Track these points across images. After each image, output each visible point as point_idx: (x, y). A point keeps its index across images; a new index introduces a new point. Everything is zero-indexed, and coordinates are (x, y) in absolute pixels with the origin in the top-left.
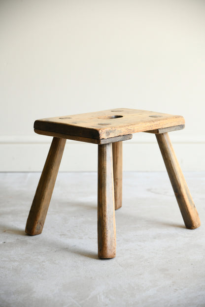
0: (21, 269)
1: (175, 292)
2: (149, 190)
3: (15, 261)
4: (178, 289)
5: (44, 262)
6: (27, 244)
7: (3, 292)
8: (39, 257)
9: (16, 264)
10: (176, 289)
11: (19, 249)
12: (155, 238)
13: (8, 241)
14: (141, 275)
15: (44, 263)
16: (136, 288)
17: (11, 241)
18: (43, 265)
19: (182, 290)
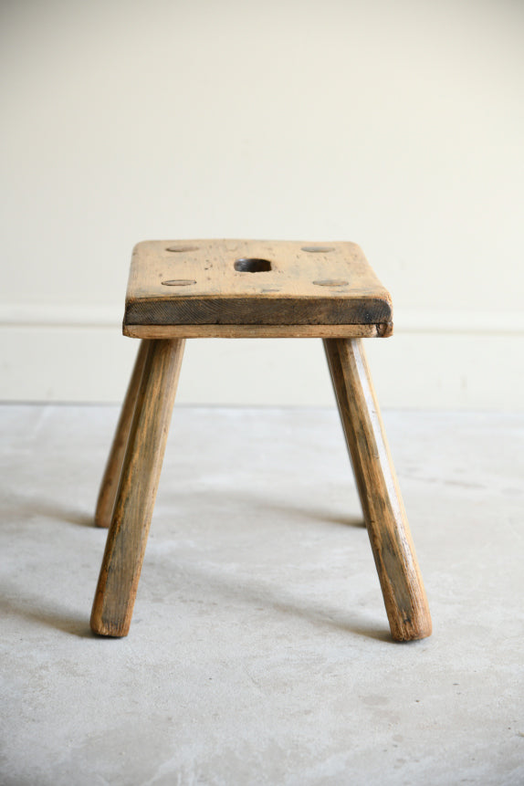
1: (395, 767)
4: (407, 758)
5: (46, 668)
8: (32, 653)
10: (399, 760)
14: (307, 712)
15: (44, 672)
16: (289, 752)
18: (41, 678)
19: (417, 761)
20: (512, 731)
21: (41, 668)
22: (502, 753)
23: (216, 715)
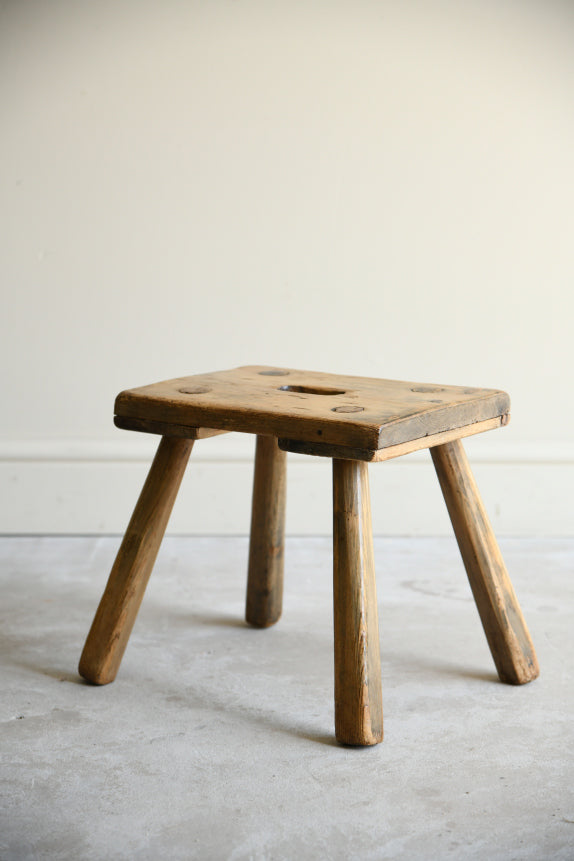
0: (58, 785)
1: (451, 849)
2: (407, 585)
3: (43, 765)
4: (460, 841)
5: (120, 768)
6: (79, 721)
7: (5, 846)
8: (107, 756)
9: (46, 773)
10: (453, 843)
11: (58, 734)
12: (411, 709)
13: (30, 713)
14: (366, 803)
15: (118, 772)
16: (351, 838)
17: (38, 714)
18: (116, 777)
19: (470, 844)
20: (556, 817)
21: (115, 768)
22: (547, 836)
23: (281, 806)
